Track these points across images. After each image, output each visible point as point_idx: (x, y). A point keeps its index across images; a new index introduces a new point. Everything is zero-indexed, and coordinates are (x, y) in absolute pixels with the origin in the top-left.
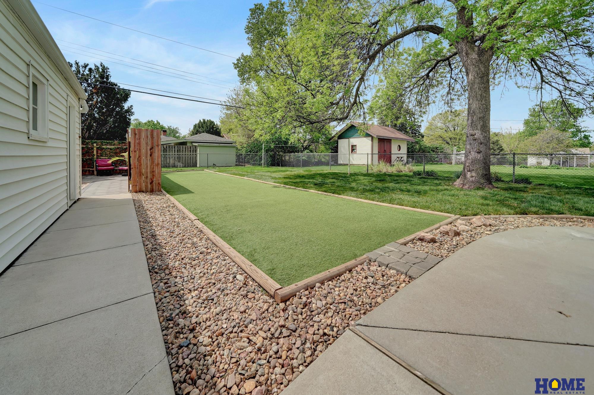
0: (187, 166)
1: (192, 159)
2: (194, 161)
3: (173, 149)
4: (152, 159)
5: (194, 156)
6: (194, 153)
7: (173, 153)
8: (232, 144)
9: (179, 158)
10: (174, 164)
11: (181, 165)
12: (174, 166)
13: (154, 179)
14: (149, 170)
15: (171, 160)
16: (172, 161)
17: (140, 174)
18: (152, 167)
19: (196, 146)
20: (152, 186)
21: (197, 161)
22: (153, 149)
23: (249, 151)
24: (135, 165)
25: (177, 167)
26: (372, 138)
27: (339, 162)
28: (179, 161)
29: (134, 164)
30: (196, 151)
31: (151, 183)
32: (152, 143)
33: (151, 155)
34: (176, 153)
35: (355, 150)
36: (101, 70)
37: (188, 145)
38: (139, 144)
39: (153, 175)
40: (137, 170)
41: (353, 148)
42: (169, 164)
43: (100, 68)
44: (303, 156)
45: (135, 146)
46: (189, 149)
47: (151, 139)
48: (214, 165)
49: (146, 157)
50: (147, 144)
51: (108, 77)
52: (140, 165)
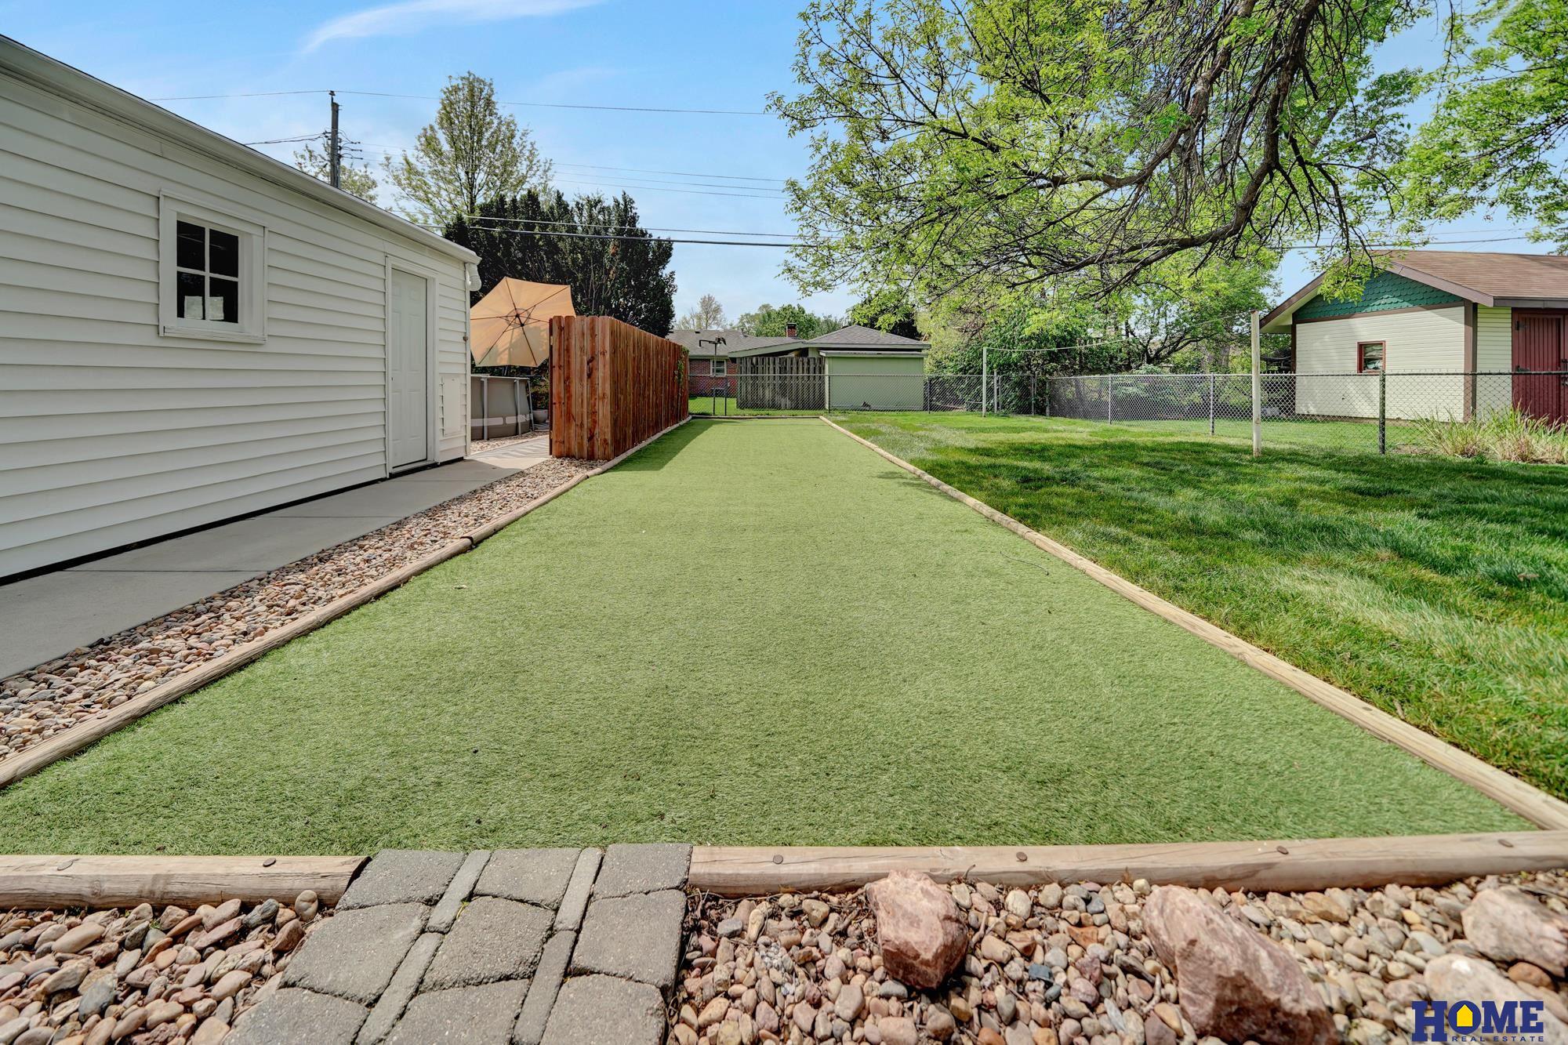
0: (800, 406)
1: (811, 390)
2: (817, 394)
3: (771, 367)
4: (592, 383)
5: (817, 382)
6: (817, 374)
7: (772, 374)
8: (920, 350)
9: (783, 387)
10: (773, 400)
11: (788, 402)
12: (775, 406)
13: (597, 431)
14: (585, 410)
15: (767, 392)
16: (768, 394)
17: (569, 417)
18: (592, 401)
19: (821, 359)
20: (592, 446)
21: (824, 394)
22: (595, 362)
23: (961, 370)
24: (559, 398)
25: (779, 408)
26: (1473, 312)
27: (1300, 409)
28: (784, 395)
29: (559, 393)
30: (821, 370)
31: (591, 438)
32: (593, 348)
33: (589, 376)
34: (777, 374)
35: (1379, 364)
36: (622, 207)
37: (810, 355)
38: (568, 350)
39: (595, 422)
40: (564, 408)
41: (1367, 357)
42: (762, 400)
43: (621, 201)
44: (1134, 382)
45: (559, 355)
46: (806, 366)
47: (589, 338)
48: (865, 405)
49: (581, 380)
50: (582, 349)
51: (634, 220)
52: (569, 398)
